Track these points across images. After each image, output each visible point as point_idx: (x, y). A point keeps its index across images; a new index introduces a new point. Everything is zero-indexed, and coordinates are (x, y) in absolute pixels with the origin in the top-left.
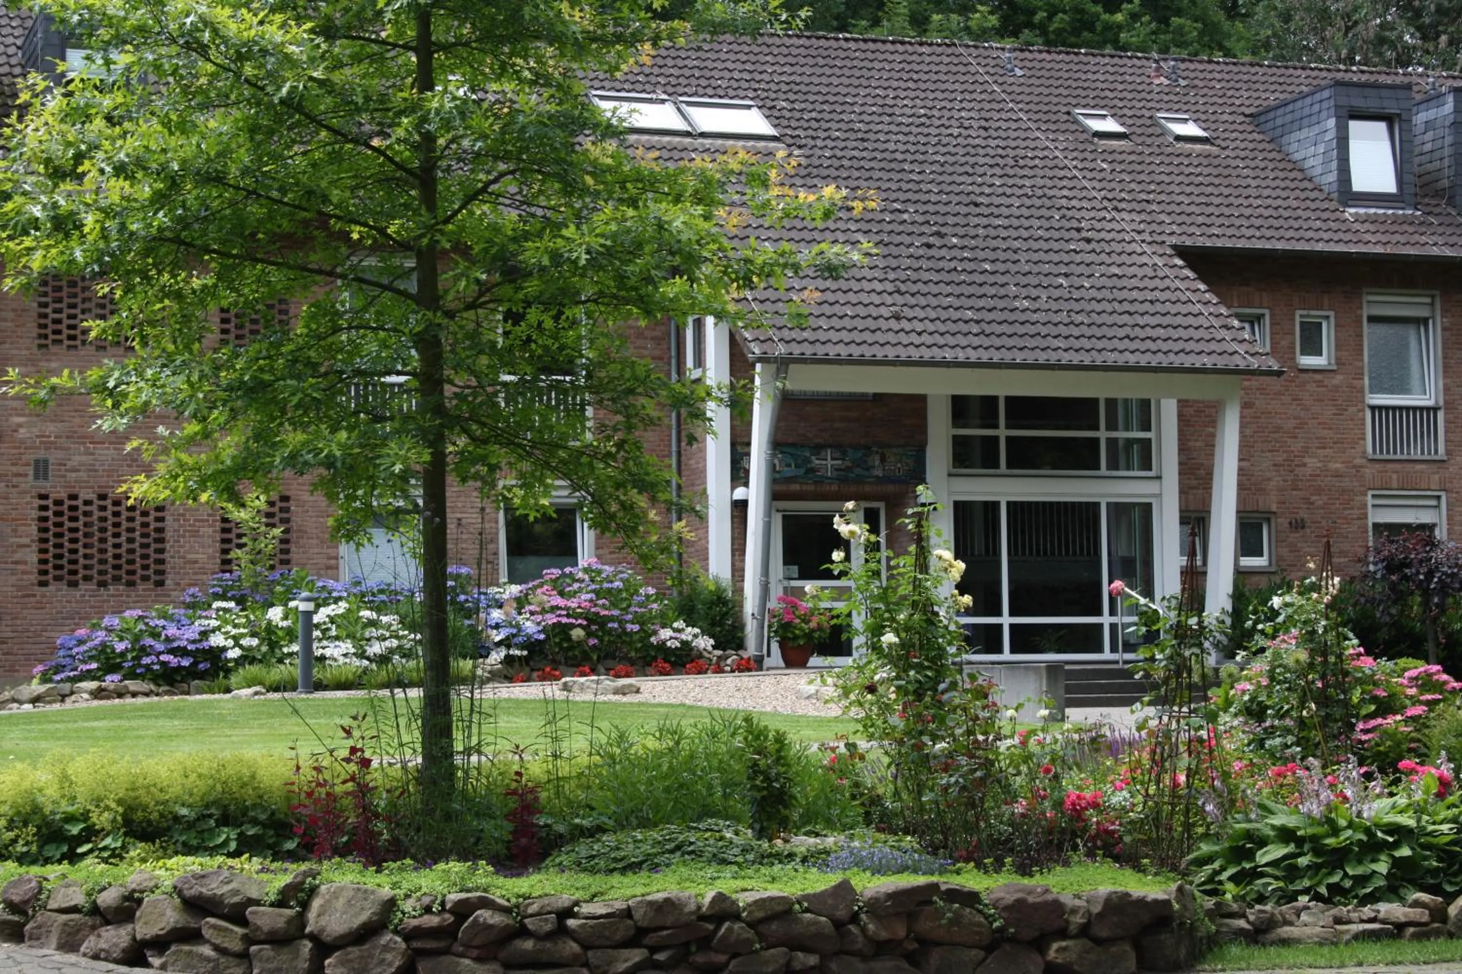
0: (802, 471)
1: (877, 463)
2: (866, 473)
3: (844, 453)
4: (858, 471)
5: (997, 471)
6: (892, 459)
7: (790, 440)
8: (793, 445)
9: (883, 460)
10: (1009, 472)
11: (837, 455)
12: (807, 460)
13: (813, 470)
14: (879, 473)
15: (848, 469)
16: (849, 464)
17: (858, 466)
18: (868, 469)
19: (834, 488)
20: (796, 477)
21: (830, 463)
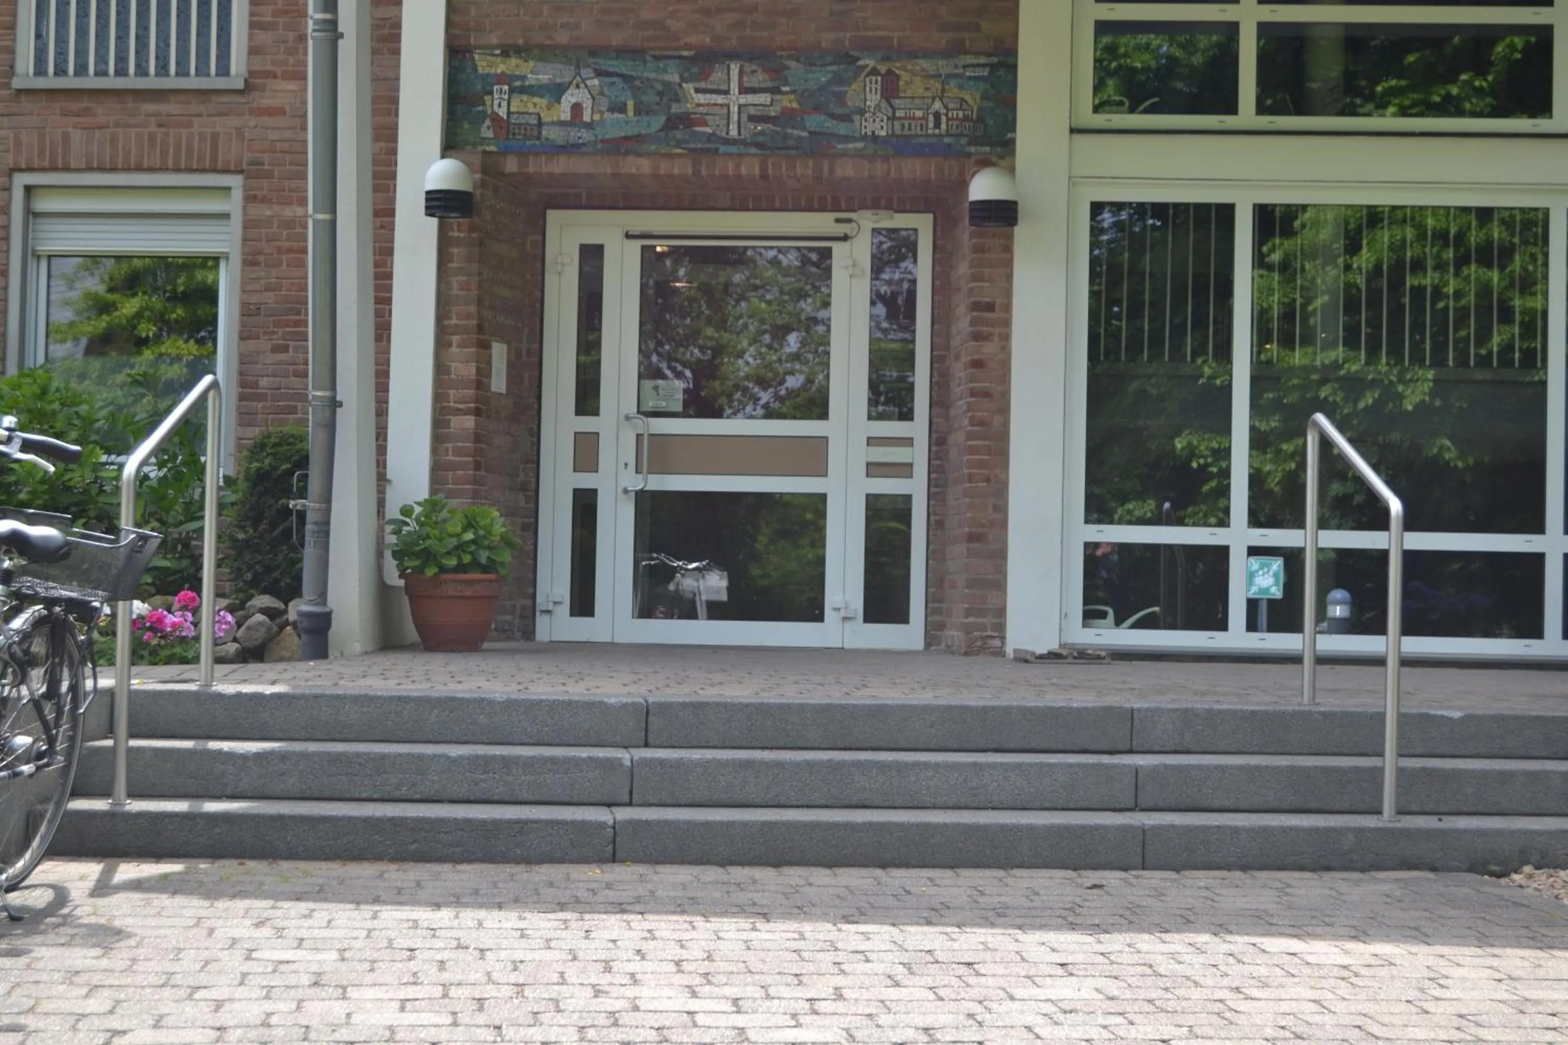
0: (657, 122)
1: (873, 99)
2: (842, 128)
3: (778, 73)
4: (814, 121)
5: (1229, 121)
6: (918, 87)
7: (617, 39)
8: (624, 52)
9: (890, 90)
10: (1265, 122)
11: (759, 78)
12: (671, 94)
13: (687, 120)
14: (878, 126)
15: (788, 117)
16: (788, 102)
17: (816, 109)
18: (848, 118)
19: (750, 167)
20: (638, 138)
21: (735, 99)
